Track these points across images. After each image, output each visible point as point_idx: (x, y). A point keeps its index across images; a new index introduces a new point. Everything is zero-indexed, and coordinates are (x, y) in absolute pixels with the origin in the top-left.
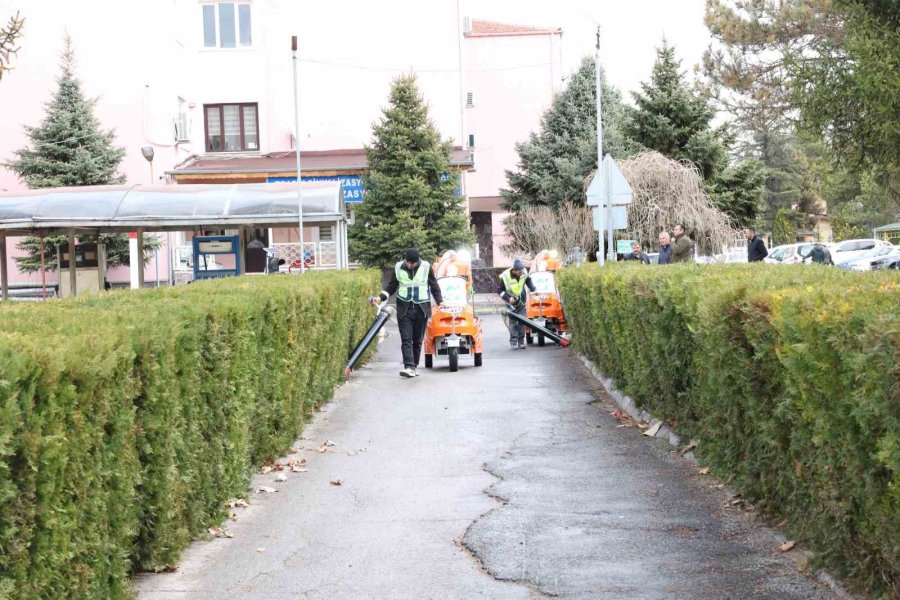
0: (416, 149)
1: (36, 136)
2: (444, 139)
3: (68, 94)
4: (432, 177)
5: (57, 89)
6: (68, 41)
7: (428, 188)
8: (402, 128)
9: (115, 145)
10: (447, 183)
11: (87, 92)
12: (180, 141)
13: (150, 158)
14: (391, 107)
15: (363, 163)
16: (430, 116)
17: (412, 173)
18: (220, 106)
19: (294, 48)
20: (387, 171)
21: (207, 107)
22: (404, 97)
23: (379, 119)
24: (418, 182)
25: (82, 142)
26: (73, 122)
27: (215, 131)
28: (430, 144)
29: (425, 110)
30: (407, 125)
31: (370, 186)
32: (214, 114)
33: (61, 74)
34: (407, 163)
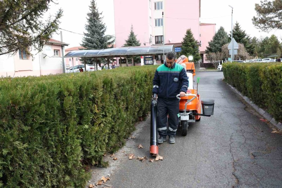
0: (191, 42)
1: (127, 42)
2: (196, 40)
3: (132, 34)
4: (193, 47)
5: (130, 34)
6: (132, 26)
7: (193, 49)
8: (188, 38)
9: (140, 43)
10: (196, 48)
11: (135, 34)
12: (150, 42)
13: (145, 45)
14: (186, 34)
15: (181, 45)
16: (194, 36)
17: (190, 46)
18: (158, 36)
19: (163, 14)
20: (185, 46)
21: (155, 36)
22: (189, 33)
23: (184, 37)
24: (191, 48)
25: (134, 42)
26: (133, 39)
27: (157, 41)
28: (193, 41)
29: (192, 35)
30: (189, 38)
31: (182, 49)
32: (157, 38)
33: (131, 31)
34: (189, 44)
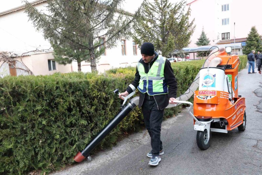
0: (255, 37)
1: (199, 39)
2: (260, 35)
3: (203, 33)
4: (257, 41)
5: (201, 33)
6: (203, 27)
7: (257, 43)
8: (253, 34)
9: (209, 40)
10: (260, 42)
11: (205, 33)
12: (218, 39)
13: (214, 41)
14: (251, 31)
15: (246, 40)
16: (258, 32)
17: (254, 41)
18: (224, 33)
19: (235, 24)
20: (250, 41)
21: (222, 34)
22: (253, 29)
23: (249, 33)
24: (255, 42)
25: (205, 40)
26: (204, 37)
27: (223, 37)
28: (257, 36)
29: (257, 31)
30: (254, 34)
31: (247, 43)
32: (223, 35)
33: (202, 31)
34: (253, 39)
